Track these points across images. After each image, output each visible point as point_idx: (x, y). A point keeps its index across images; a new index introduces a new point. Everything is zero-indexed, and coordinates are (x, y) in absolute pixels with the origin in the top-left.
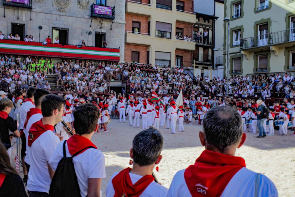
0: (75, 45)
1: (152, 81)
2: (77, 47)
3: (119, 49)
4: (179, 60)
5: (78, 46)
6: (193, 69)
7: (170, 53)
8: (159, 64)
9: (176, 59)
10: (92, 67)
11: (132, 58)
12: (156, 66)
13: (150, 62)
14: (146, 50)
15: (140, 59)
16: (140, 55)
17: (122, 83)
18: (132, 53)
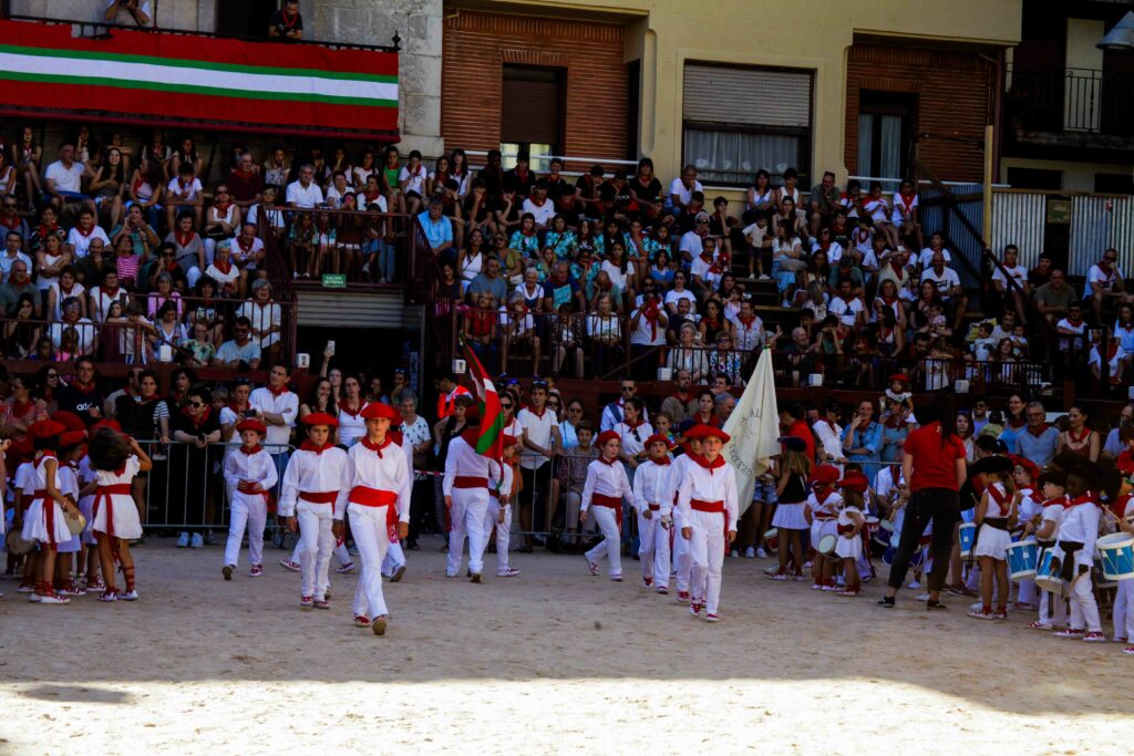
0: (60, 16)
1: (637, 285)
2: (76, 31)
3: (396, 50)
4: (891, 127)
5: (83, 24)
6: (978, 198)
7: (808, 77)
8: (719, 163)
9: (866, 122)
10: (182, 185)
11: (504, 114)
12: (687, 174)
13: (644, 150)
14: (621, 54)
15: (571, 123)
16: (570, 92)
17: (407, 303)
18: (505, 78)
